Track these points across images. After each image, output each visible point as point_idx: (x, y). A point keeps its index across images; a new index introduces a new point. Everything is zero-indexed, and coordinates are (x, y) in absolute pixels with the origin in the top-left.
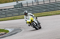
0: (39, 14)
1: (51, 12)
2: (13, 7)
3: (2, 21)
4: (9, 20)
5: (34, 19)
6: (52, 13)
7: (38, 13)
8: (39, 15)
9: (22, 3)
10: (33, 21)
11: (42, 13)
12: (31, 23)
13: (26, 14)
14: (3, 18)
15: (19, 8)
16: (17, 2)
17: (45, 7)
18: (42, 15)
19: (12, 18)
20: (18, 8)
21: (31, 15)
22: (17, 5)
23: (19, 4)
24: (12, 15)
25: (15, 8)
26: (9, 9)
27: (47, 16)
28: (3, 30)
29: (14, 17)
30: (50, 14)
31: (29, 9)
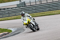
0: (42, 14)
1: (54, 11)
2: (16, 7)
3: (5, 20)
4: (12, 19)
5: (31, 20)
6: (55, 13)
7: (41, 12)
9: (24, 2)
10: (30, 23)
11: (45, 12)
12: (28, 24)
13: (23, 15)
14: (6, 18)
16: (20, 1)
17: (48, 6)
18: (45, 14)
19: (15, 17)
20: (21, 7)
21: (28, 16)
22: (20, 4)
23: (22, 4)
24: (15, 15)
25: (18, 7)
26: (12, 8)
27: (50, 15)
28: (6, 30)
29: (17, 16)
30: (53, 13)
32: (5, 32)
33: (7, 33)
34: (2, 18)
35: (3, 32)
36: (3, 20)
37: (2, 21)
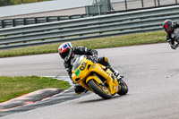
2: (84, 13)
3: (49, 52)
8: (161, 38)
15: (102, 14)
22: (95, 6)
23: (102, 4)
31: (131, 19)
32: (50, 86)
33: (55, 89)
34: (42, 46)
35: (42, 88)
36: (44, 53)
37: (41, 53)
